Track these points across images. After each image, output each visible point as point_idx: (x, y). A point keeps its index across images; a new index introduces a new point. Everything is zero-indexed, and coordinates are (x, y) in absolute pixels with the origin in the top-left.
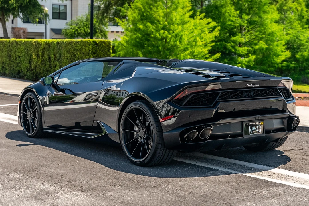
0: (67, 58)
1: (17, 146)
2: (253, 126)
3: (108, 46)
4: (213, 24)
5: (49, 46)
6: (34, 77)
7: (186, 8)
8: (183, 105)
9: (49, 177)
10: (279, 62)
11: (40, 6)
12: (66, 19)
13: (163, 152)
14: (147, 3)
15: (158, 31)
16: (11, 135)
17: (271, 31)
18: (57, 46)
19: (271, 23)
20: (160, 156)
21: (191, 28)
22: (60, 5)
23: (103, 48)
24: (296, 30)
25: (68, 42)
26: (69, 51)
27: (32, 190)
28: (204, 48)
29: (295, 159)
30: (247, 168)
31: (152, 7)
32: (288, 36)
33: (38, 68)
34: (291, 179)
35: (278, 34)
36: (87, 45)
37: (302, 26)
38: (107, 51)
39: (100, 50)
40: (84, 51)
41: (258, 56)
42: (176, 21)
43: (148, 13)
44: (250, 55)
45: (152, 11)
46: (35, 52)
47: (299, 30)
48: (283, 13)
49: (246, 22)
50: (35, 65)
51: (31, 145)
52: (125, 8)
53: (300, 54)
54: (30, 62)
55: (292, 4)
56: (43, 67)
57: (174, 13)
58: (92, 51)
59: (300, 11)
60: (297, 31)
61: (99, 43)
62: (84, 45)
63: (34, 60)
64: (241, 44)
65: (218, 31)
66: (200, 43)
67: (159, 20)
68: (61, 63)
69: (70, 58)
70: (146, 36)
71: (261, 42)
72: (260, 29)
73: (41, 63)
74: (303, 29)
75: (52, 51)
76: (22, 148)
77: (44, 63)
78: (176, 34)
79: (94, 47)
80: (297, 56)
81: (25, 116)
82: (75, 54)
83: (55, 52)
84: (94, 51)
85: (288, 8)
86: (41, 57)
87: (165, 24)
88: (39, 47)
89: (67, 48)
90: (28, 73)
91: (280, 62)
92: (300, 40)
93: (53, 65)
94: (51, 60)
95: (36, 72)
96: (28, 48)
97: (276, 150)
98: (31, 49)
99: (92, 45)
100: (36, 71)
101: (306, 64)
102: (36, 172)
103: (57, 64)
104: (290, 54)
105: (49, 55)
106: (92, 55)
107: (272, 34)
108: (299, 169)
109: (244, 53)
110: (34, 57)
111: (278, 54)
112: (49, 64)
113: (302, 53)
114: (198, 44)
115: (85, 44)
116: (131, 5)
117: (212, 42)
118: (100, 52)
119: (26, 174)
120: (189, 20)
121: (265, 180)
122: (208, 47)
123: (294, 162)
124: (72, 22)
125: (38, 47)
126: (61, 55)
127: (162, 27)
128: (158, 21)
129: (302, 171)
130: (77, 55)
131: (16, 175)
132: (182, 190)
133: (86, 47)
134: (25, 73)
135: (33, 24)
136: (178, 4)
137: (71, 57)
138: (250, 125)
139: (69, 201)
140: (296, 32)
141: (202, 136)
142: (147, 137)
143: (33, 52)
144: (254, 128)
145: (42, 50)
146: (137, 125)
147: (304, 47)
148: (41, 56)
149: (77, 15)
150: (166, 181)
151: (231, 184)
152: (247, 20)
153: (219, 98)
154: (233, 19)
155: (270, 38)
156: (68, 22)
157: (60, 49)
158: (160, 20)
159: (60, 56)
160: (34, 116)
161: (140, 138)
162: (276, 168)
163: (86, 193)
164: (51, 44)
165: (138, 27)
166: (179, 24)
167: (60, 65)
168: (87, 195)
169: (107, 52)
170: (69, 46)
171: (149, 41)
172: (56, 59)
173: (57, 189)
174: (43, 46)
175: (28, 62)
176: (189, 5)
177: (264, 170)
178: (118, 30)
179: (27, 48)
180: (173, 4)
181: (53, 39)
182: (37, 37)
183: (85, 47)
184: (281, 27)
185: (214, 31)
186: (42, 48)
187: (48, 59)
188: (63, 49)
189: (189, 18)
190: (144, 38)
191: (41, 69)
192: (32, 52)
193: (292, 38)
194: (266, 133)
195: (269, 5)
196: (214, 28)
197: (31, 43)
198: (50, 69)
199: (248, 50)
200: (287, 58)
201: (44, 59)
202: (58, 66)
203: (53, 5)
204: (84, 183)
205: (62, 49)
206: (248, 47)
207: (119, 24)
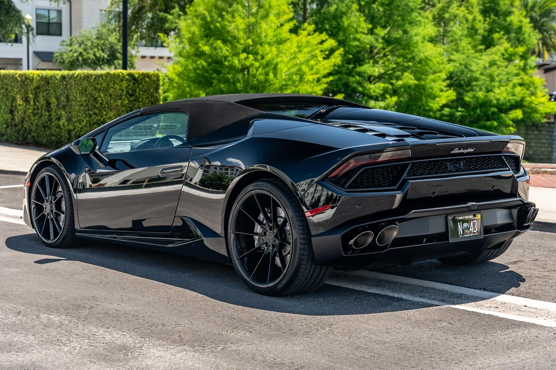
0: (80, 103)
1: (35, 262)
2: (463, 221)
3: (154, 81)
4: (331, 43)
5: (46, 82)
6: (21, 138)
7: (283, 16)
8: (346, 187)
9: (114, 319)
10: (437, 108)
11: (18, 11)
12: (60, 34)
13: (310, 270)
14: (216, 7)
15: (236, 54)
16: (15, 243)
17: (425, 56)
18: (62, 82)
19: (423, 42)
20: (305, 277)
21: (292, 51)
22: (49, 10)
23: (145, 87)
24: (465, 53)
25: (82, 75)
26: (84, 91)
27: (92, 344)
28: (317, 86)
29: (530, 277)
30: (452, 295)
31: (224, 13)
32: (452, 64)
33: (26, 121)
34: (536, 312)
35: (435, 61)
36: (118, 80)
37: (474, 47)
38: (153, 90)
39: (140, 90)
40: (112, 92)
41: (402, 99)
42: (266, 39)
43: (218, 25)
44: (388, 96)
45: (225, 20)
46: (21, 93)
47: (470, 54)
48: (443, 25)
49: (381, 41)
50: (20, 116)
51: (60, 260)
52: (175, 15)
53: (470, 94)
54: (12, 112)
55: (458, 9)
56: (37, 119)
57: (264, 25)
58: (127, 92)
59: (470, 21)
60: (466, 55)
61: (139, 77)
62: (111, 81)
63: (18, 107)
64: (372, 78)
65: (339, 56)
66: (309, 77)
67: (237, 36)
68: (70, 113)
69: (86, 103)
70: (214, 65)
71: (406, 74)
72: (404, 52)
73: (32, 113)
74: (476, 52)
75: (52, 91)
76: (45, 266)
77: (39, 113)
78: (267, 60)
79: (131, 84)
80: (467, 99)
81: (39, 209)
82: (96, 96)
83: (58, 94)
84: (130, 91)
85: (451, 16)
86: (32, 103)
87: (248, 43)
88: (28, 84)
89: (80, 87)
90: (9, 130)
91: (439, 108)
92: (471, 71)
93: (55, 116)
94: (50, 107)
95: (23, 129)
96: (8, 87)
97: (493, 262)
98: (13, 88)
99: (127, 80)
100: (22, 126)
101: (481, 111)
102: (88, 311)
103: (61, 114)
104: (454, 94)
105: (48, 98)
106: (127, 98)
107: (425, 61)
108: (543, 295)
109: (377, 94)
110: (19, 102)
111: (435, 95)
112: (47, 114)
113: (474, 93)
114: (306, 79)
115: (113, 79)
116: (187, 10)
117: (329, 74)
118: (141, 93)
119: (70, 314)
120: (288, 37)
121: (493, 316)
122: (322, 84)
123: (530, 284)
124: (71, 40)
125: (26, 85)
126: (70, 99)
127: (242, 49)
128: (235, 38)
129: (550, 298)
130: (99, 99)
131: (52, 317)
132: (359, 338)
133: (116, 85)
134: (3, 130)
135: (5, 44)
136: (269, 10)
137: (89, 102)
138: (460, 221)
139: (166, 362)
140: (465, 57)
141: (380, 241)
142: (280, 244)
143: (17, 93)
144: (466, 225)
145: (34, 89)
146: (261, 223)
147: (478, 83)
148: (32, 100)
149: (81, 27)
150: (324, 321)
151: (439, 324)
152: (383, 38)
153: (408, 173)
154: (361, 37)
155: (421, 68)
156: (65, 39)
157: (68, 88)
158: (240, 36)
159: (68, 101)
160: (57, 209)
161: (267, 246)
162: (503, 293)
163: (193, 347)
164: (51, 79)
165: (200, 49)
166: (272, 44)
167: (68, 116)
168: (196, 351)
169: (153, 93)
170: (85, 84)
171: (218, 73)
172: (61, 106)
173: (137, 342)
174: (36, 82)
175: (9, 112)
176: (289, 10)
177: (483, 299)
178: (153, 55)
179: (6, 86)
180: (262, 9)
181: (38, 69)
182: (8, 66)
183: (114, 84)
184: (440, 49)
185: (332, 56)
186: (34, 87)
187: (46, 106)
188: (73, 87)
189: (289, 34)
190: (210, 67)
191: (32, 124)
192: (15, 94)
193: (458, 67)
194: (485, 233)
195: (420, 11)
196: (332, 51)
197: (13, 78)
198: (49, 123)
199: (384, 87)
200: (449, 100)
201: (37, 106)
202: (64, 118)
203: (36, 9)
204: (180, 328)
205: (71, 88)
206: (384, 83)
207: (164, 44)
